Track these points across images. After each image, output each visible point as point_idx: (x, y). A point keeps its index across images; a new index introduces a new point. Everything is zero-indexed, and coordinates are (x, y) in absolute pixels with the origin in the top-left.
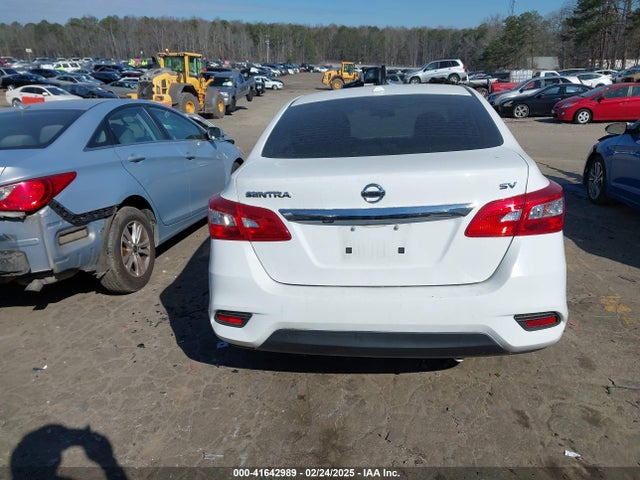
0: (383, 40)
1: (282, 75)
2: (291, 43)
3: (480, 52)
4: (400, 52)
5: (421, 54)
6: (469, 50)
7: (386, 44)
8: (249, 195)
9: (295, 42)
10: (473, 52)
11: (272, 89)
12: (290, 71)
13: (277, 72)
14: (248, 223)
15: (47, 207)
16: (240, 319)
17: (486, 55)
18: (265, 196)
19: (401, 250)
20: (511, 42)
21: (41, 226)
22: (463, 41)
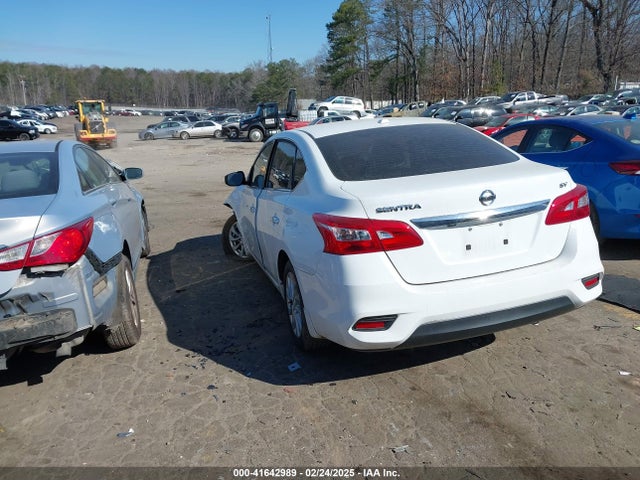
0: (151, 82)
1: (50, 118)
2: (48, 84)
3: (250, 94)
4: (170, 94)
5: (192, 96)
6: (239, 92)
7: (156, 86)
8: (379, 211)
9: (52, 83)
10: (242, 94)
11: (45, 133)
12: (59, 114)
13: (44, 115)
14: (382, 236)
15: (84, 256)
16: (384, 322)
17: (255, 98)
18: (396, 210)
19: (506, 242)
20: (276, 85)
21: (80, 279)
22: (231, 84)
